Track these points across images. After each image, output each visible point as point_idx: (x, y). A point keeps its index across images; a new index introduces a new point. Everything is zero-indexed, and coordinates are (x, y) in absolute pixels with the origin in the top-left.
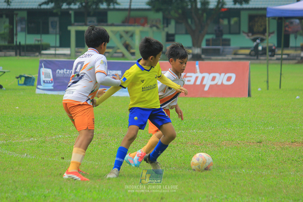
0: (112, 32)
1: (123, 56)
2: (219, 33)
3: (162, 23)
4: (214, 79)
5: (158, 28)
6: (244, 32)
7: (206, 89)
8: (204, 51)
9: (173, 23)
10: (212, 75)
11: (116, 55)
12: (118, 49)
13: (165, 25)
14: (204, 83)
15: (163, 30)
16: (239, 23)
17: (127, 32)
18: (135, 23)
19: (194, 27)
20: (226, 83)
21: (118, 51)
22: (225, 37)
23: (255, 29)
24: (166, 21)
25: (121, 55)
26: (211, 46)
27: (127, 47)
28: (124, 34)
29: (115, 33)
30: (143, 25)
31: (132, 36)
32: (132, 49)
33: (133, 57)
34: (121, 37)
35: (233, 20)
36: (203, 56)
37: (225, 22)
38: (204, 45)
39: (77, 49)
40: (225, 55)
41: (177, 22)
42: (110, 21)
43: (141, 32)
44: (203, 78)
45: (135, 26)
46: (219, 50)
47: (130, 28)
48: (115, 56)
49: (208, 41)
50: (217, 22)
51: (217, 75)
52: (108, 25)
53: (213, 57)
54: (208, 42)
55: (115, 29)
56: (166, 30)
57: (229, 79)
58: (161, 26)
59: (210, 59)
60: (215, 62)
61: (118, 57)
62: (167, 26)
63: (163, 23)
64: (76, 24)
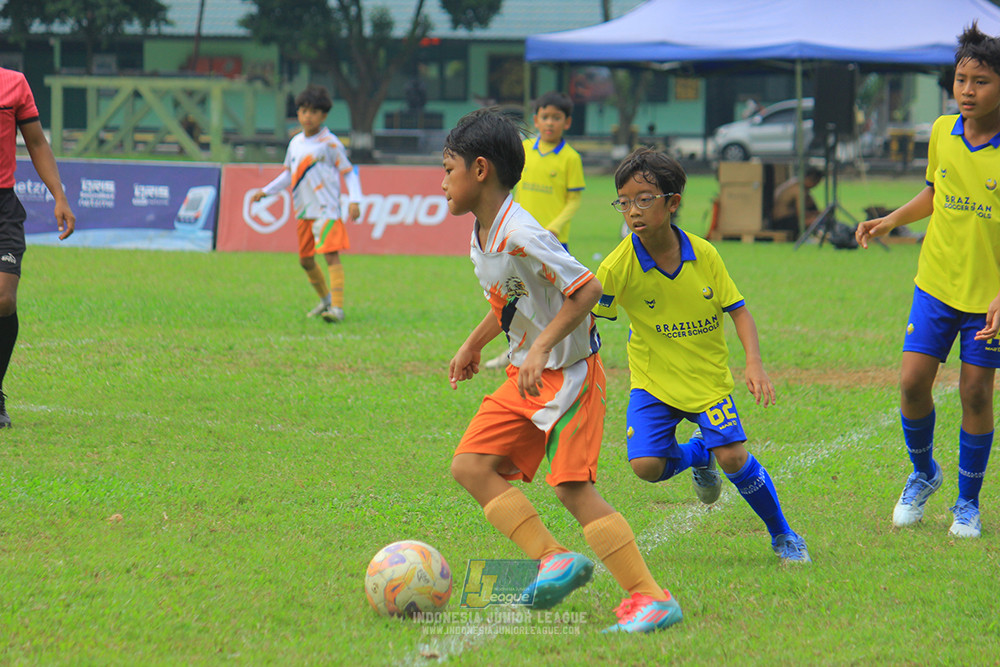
0: (155, 91)
1: (182, 152)
2: (417, 99)
3: (277, 70)
4: (395, 209)
5: (266, 83)
6: (478, 97)
7: (377, 233)
8: (381, 142)
9: (304, 73)
10: (393, 199)
11: (163, 148)
12: (169, 133)
13: (286, 76)
14: (372, 218)
15: (280, 87)
16: (464, 75)
17: (190, 93)
18: (211, 70)
19: (354, 83)
20: (424, 220)
21: (169, 138)
22: (432, 107)
23: (505, 90)
24: (289, 67)
25: (175, 149)
26: (396, 128)
27: (191, 129)
28: (183, 99)
29: (161, 94)
30: (230, 75)
31: (204, 102)
32: (202, 133)
33: (203, 155)
34: (176, 104)
35: (452, 68)
36: (377, 154)
37: (432, 71)
38: (379, 128)
39: (66, 133)
40: (430, 153)
41: (315, 71)
42: (149, 66)
43: (226, 93)
44: (370, 207)
45: (209, 76)
46: (415, 140)
47: (197, 84)
48: (160, 150)
49: (389, 117)
50: (411, 70)
51: (403, 200)
52: (143, 75)
53: (402, 157)
54: (390, 120)
55: (161, 84)
56: (287, 88)
57: (433, 210)
58: (274, 78)
59: (393, 162)
60: (405, 168)
61: (167, 155)
62: (290, 79)
63: (281, 72)
64: (65, 70)
